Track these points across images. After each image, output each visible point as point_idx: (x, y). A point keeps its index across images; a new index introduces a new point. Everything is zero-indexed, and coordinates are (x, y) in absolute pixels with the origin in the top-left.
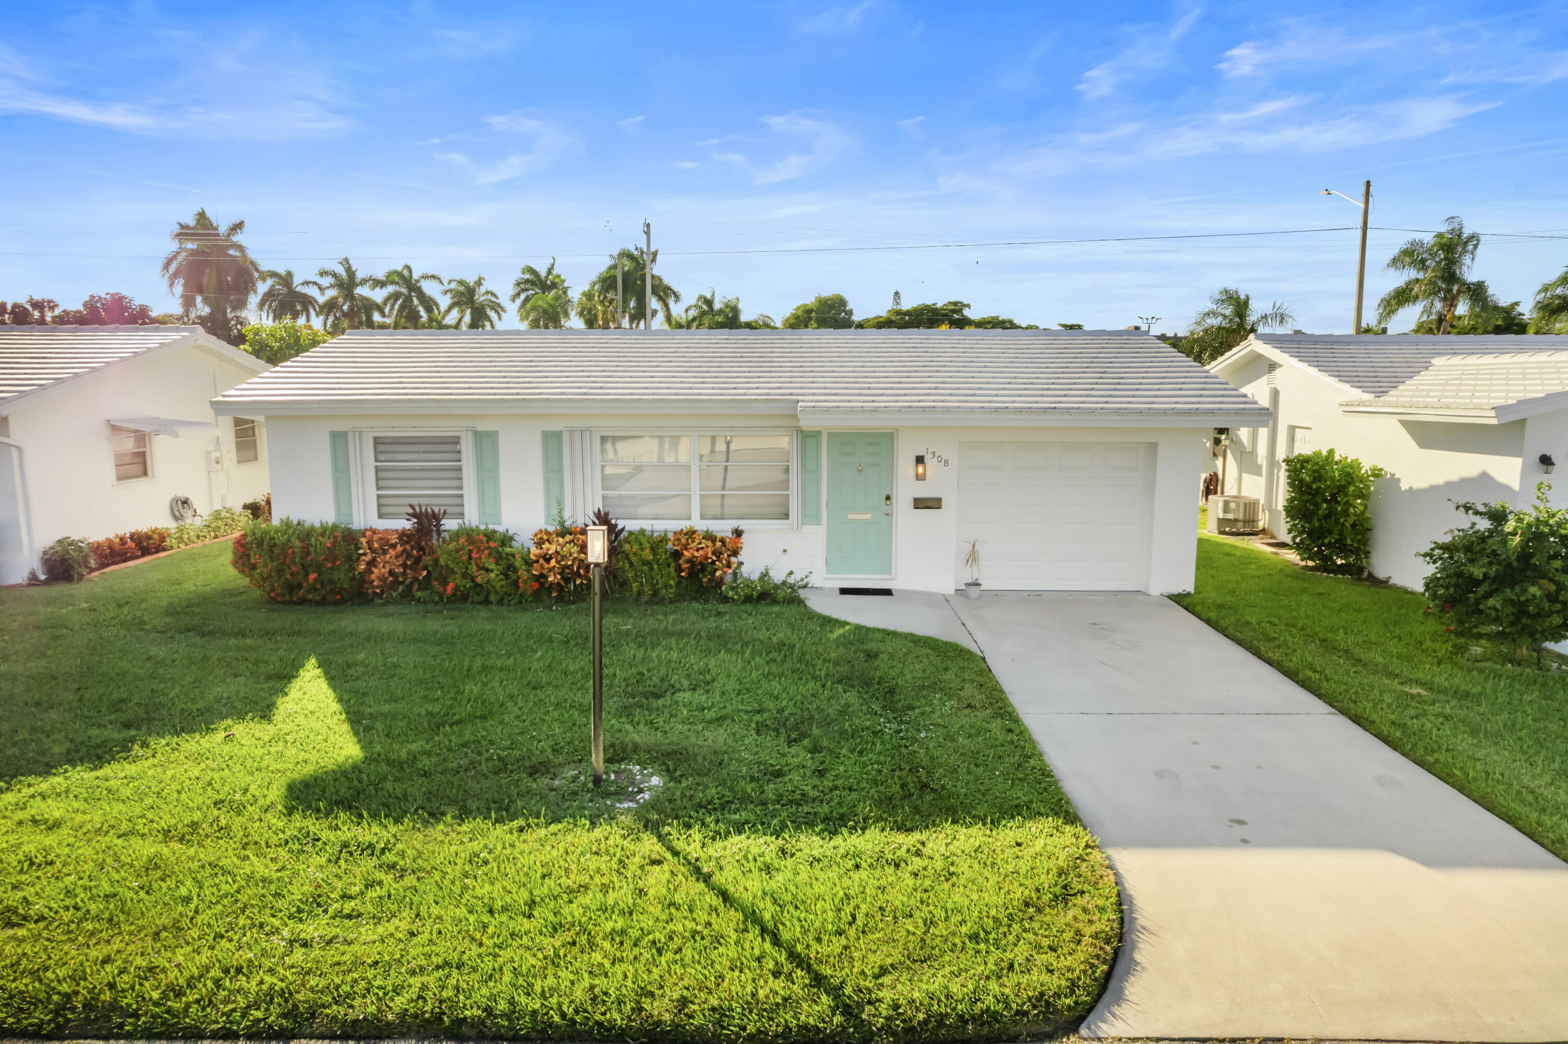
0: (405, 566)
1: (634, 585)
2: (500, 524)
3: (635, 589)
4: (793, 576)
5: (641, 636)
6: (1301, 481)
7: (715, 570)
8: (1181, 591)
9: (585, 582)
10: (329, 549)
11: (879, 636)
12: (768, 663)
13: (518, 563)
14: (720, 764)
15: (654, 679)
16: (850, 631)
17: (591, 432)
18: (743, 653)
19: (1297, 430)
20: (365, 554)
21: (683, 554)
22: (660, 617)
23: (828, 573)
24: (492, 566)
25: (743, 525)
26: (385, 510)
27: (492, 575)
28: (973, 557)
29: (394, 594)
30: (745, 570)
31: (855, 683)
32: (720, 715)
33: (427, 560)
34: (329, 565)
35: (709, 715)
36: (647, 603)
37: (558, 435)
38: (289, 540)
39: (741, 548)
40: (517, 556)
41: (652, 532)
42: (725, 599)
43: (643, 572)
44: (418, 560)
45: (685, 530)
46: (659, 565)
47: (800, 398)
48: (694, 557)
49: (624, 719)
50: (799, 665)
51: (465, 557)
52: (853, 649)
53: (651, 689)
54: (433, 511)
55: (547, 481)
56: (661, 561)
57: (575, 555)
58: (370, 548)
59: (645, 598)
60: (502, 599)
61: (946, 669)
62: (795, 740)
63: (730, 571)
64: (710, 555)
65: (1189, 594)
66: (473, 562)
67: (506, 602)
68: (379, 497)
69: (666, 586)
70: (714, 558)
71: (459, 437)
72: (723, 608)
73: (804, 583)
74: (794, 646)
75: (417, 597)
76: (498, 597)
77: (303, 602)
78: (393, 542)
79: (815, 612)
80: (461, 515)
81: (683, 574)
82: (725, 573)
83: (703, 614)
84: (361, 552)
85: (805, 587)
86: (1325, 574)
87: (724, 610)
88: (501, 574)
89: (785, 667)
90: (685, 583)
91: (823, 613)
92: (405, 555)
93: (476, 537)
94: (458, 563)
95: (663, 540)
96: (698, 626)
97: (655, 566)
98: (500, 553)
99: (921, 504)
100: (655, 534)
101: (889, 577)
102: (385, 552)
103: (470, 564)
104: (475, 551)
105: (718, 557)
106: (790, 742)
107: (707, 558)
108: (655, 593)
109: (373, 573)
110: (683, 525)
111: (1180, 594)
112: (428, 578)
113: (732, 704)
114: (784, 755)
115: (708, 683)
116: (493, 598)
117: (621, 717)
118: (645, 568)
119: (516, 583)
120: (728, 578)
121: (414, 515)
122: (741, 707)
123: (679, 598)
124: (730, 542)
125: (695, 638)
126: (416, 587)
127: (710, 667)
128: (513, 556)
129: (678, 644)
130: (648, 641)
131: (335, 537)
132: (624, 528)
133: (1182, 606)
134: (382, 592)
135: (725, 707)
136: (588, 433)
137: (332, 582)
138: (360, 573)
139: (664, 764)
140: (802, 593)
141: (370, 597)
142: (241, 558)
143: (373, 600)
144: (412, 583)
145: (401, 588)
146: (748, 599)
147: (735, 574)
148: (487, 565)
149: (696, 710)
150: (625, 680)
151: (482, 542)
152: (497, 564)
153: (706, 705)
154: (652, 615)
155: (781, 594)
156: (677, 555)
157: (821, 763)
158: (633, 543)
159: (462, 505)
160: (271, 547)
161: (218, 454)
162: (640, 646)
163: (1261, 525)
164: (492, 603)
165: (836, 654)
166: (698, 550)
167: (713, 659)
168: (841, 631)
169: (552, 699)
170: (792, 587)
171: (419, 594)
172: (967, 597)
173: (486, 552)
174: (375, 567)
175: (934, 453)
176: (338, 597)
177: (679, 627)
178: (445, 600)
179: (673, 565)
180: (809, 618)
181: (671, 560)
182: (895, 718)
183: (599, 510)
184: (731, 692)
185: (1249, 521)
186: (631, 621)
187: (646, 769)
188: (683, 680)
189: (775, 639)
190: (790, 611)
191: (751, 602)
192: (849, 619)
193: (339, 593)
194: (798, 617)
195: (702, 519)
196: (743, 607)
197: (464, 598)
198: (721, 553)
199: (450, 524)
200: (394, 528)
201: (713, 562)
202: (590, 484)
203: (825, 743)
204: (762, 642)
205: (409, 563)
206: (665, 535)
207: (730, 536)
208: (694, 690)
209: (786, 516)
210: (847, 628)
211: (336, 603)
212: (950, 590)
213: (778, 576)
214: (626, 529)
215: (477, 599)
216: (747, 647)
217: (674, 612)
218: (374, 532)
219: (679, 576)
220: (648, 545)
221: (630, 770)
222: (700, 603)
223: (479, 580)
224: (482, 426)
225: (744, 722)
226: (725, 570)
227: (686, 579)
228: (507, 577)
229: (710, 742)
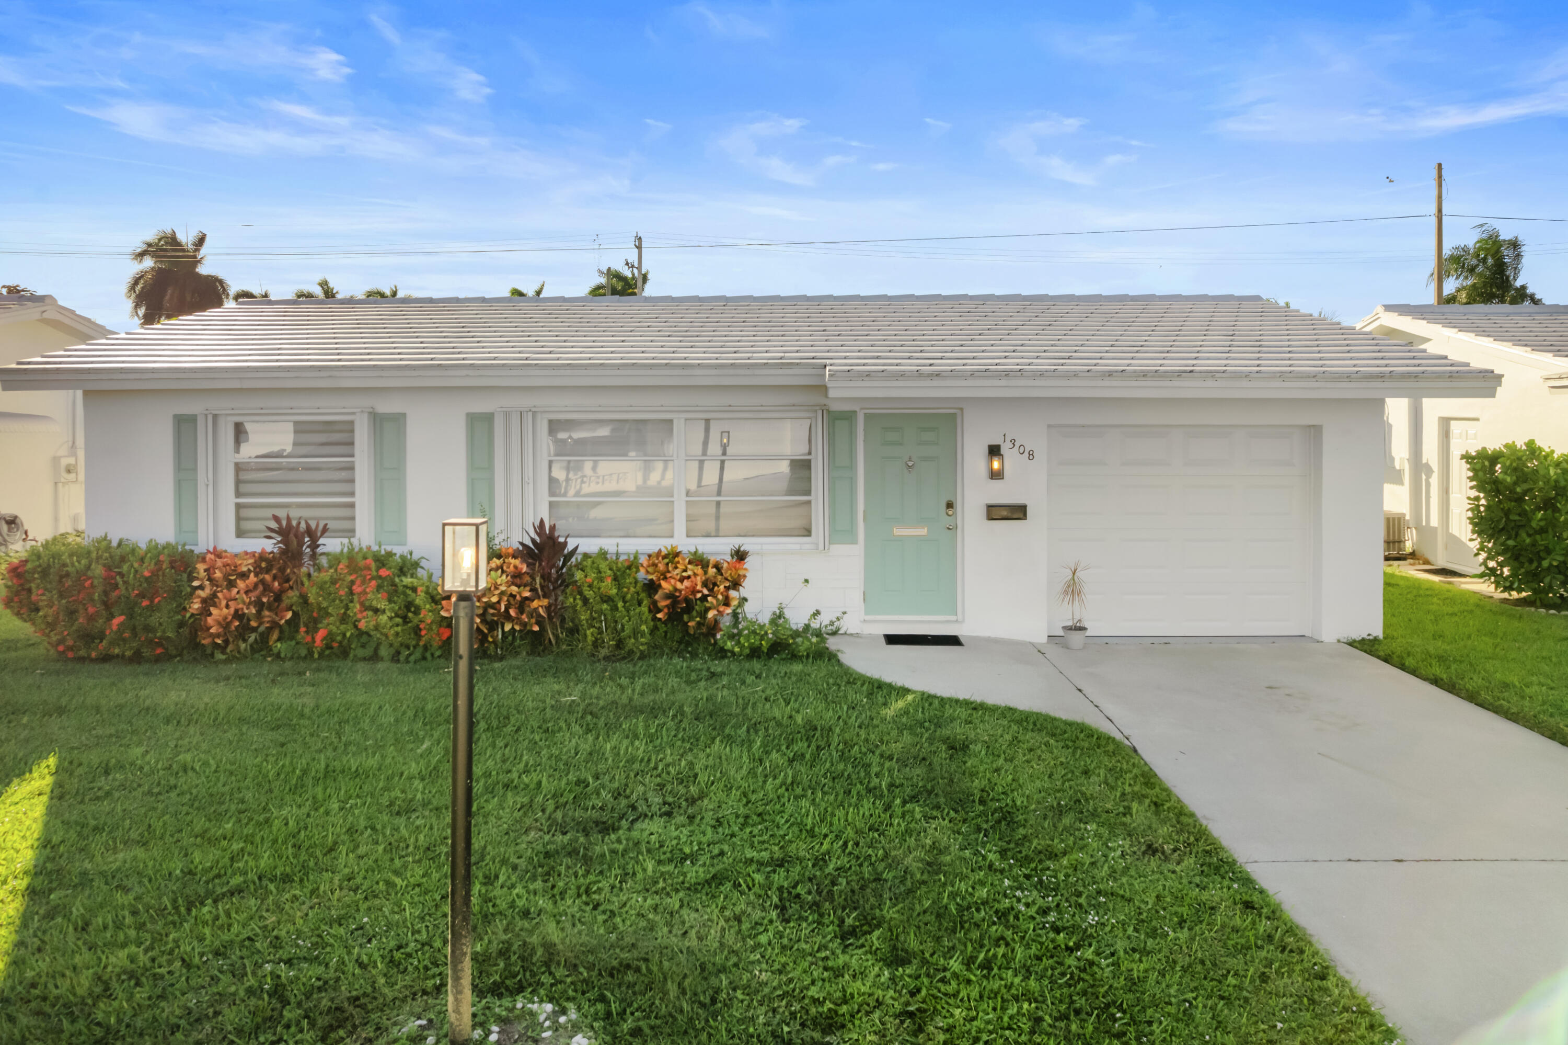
0: (260, 606)
1: (588, 632)
2: (404, 544)
3: (590, 638)
4: (819, 618)
5: (591, 713)
6: (1496, 482)
7: (707, 610)
8: (1365, 636)
9: (517, 628)
10: (147, 579)
11: (963, 713)
12: (791, 761)
13: (420, 599)
14: (714, 1001)
15: (603, 793)
16: (916, 705)
17: (534, 413)
18: (751, 743)
19: (1452, 422)
20: (201, 587)
21: (660, 586)
22: (624, 681)
23: (866, 613)
24: (382, 604)
25: (747, 544)
26: (247, 525)
27: (383, 619)
28: (1073, 589)
29: (243, 646)
30: (749, 610)
31: (942, 800)
32: (713, 871)
33: (292, 596)
34: (145, 603)
35: (695, 873)
36: (606, 658)
37: (489, 418)
38: (88, 568)
39: (745, 576)
40: (420, 589)
41: (618, 554)
42: (722, 653)
43: (601, 612)
44: (278, 598)
45: (664, 552)
46: (625, 602)
47: (828, 362)
48: (676, 590)
49: (538, 885)
50: (841, 766)
51: (343, 592)
52: (926, 735)
53: (595, 815)
54: (308, 525)
55: (472, 484)
56: (629, 596)
57: (503, 588)
58: (210, 579)
59: (604, 652)
60: (398, 653)
61: (1086, 772)
62: (853, 932)
63: (729, 611)
64: (699, 587)
65: (1376, 639)
66: (356, 598)
67: (402, 658)
68: (239, 507)
69: (636, 633)
70: (706, 592)
71: (352, 423)
72: (718, 666)
73: (834, 628)
74: (830, 729)
75: (275, 651)
76: (392, 651)
77: (106, 658)
78: (245, 569)
79: (857, 673)
80: (351, 532)
81: (659, 616)
82: (721, 613)
83: (688, 675)
84: (196, 583)
85: (834, 633)
86: (1543, 610)
87: (719, 669)
88: (397, 616)
89: (820, 770)
90: (663, 628)
91: (869, 674)
92: (261, 588)
93: (362, 563)
94: (334, 601)
95: (633, 565)
96: (680, 697)
97: (620, 604)
98: (395, 585)
99: (996, 513)
100: (622, 558)
101: (953, 618)
102: (231, 584)
103: (352, 601)
104: (358, 582)
105: (711, 590)
106: (847, 935)
107: (694, 591)
108: (620, 644)
109: (210, 614)
110: (662, 544)
111: (1363, 639)
112: (293, 623)
113: (733, 847)
114: (838, 973)
115: (692, 801)
116: (384, 652)
117: (534, 878)
118: (605, 606)
119: (417, 631)
120: (726, 621)
121: (280, 532)
122: (750, 853)
123: (655, 650)
124: (729, 569)
125: (675, 716)
126: (275, 636)
127: (697, 770)
128: (414, 589)
129: (647, 727)
130: (601, 723)
131: (159, 563)
132: (577, 548)
133: (1379, 657)
134: (226, 642)
135: (722, 853)
136: (530, 414)
137: (148, 629)
138: (193, 615)
139: (602, 999)
140: (832, 644)
141: (209, 651)
142: (17, 593)
143: (212, 655)
144: (270, 629)
145: (253, 637)
146: (755, 653)
147: (735, 615)
148: (374, 603)
149: (670, 860)
150: (554, 796)
151: (368, 568)
152: (390, 601)
153: (687, 850)
154: (611, 678)
155: (803, 645)
156: (652, 587)
157: (912, 994)
158: (588, 570)
159: (353, 518)
160: (61, 577)
161: (72, 461)
162: (588, 731)
163: (1409, 547)
164: (382, 659)
165: (899, 745)
166: (682, 580)
167: (702, 755)
168: (901, 704)
169: (421, 837)
170: (818, 634)
171: (279, 645)
172: (1066, 646)
173: (373, 583)
174: (215, 605)
175: (1013, 442)
176: (159, 651)
177: (651, 698)
178: (316, 656)
179: (645, 602)
180: (848, 683)
181: (643, 595)
182: (1027, 877)
183: (542, 521)
184: (732, 818)
185: (1394, 542)
186: (580, 687)
187: (564, 1011)
188: (650, 795)
189: (799, 719)
190: (818, 672)
191: (759, 657)
192: (908, 684)
193: (160, 644)
194: (831, 681)
195: (688, 536)
196: (747, 665)
197: (344, 653)
198: (715, 584)
199: (331, 545)
200: (250, 550)
201: (704, 598)
202: (531, 486)
203: (912, 942)
204: (779, 724)
205: (265, 600)
206: (635, 558)
207: (729, 559)
208: (669, 814)
209: (808, 532)
210: (910, 697)
211: (157, 660)
212: (1041, 638)
213: (797, 619)
214: (580, 550)
215: (361, 653)
216: (756, 732)
217: (645, 672)
218: (218, 554)
219: (655, 619)
220: (609, 572)
221: (532, 1014)
222: (685, 659)
223: (362, 625)
224: (386, 406)
225: (756, 889)
226: (722, 608)
227: (665, 623)
228: (405, 619)
229: (692, 941)
